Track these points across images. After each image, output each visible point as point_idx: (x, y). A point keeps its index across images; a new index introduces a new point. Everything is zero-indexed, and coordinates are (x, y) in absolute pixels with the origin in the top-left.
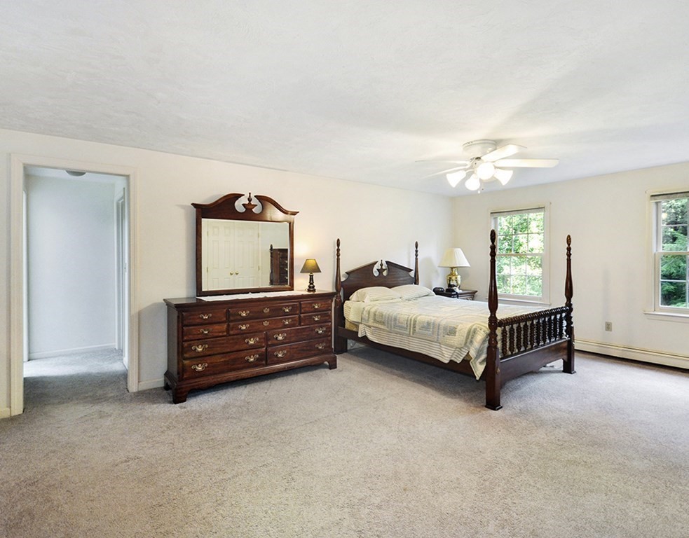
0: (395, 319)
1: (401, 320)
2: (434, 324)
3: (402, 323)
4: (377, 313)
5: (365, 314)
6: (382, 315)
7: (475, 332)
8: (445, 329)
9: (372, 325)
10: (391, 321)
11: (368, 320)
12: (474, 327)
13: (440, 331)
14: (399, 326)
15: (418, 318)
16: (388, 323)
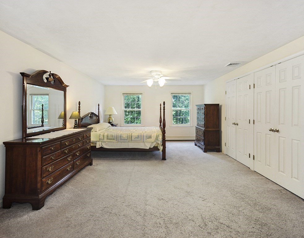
0: (121, 136)
1: (124, 136)
2: (141, 136)
3: (125, 138)
4: (109, 135)
5: (102, 137)
6: (112, 136)
7: (158, 136)
8: (146, 136)
9: (107, 141)
10: (118, 137)
11: (104, 139)
12: (158, 134)
13: (144, 138)
14: (123, 139)
15: (133, 134)
16: (116, 139)
